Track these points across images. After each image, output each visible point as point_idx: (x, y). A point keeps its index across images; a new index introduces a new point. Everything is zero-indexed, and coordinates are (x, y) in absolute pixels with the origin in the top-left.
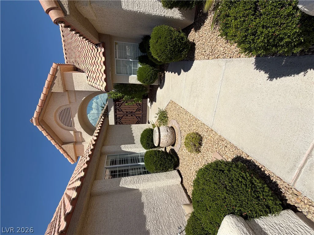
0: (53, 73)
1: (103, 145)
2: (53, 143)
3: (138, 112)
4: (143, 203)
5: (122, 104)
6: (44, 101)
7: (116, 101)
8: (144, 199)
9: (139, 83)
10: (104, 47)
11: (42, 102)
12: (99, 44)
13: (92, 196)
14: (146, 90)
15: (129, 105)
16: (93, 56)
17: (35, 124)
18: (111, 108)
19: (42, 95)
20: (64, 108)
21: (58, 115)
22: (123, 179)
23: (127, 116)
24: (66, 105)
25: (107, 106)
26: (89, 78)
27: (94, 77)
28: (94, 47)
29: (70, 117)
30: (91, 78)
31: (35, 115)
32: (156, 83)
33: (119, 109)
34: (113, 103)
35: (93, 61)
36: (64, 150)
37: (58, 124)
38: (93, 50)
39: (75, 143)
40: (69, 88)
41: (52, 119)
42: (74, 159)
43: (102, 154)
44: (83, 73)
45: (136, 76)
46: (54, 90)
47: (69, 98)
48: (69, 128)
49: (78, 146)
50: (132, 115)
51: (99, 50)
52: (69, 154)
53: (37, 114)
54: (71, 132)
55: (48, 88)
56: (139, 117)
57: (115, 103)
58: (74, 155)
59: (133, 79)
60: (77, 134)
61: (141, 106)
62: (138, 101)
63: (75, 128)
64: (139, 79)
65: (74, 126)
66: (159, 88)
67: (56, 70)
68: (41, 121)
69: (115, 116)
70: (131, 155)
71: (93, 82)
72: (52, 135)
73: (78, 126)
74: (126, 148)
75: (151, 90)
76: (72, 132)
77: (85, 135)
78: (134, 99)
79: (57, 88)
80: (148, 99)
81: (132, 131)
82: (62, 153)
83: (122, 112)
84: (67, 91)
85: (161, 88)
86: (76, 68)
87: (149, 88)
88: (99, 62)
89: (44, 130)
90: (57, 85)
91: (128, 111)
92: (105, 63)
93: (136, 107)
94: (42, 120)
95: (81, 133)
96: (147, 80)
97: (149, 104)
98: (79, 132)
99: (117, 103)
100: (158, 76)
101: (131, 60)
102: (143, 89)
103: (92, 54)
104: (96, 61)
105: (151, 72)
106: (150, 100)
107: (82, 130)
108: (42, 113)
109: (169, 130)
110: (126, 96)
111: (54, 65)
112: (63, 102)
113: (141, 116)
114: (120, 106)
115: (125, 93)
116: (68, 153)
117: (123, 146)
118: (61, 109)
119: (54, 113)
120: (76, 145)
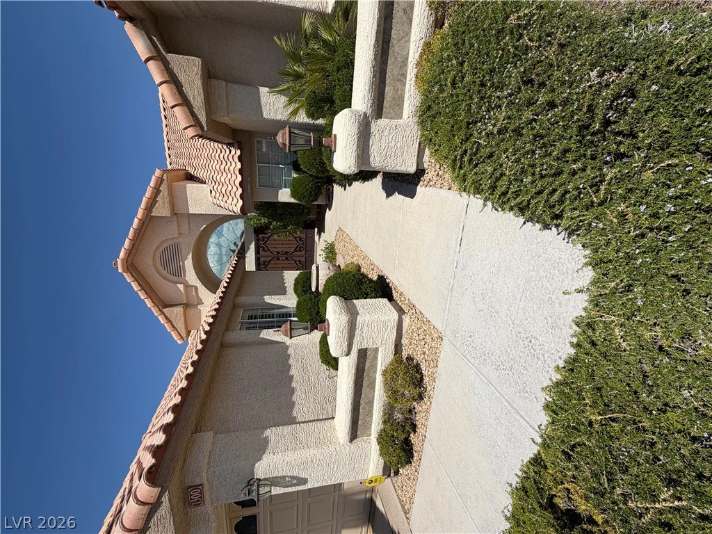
0: (156, 185)
1: (237, 295)
2: (149, 303)
3: (298, 253)
4: (289, 355)
5: (269, 237)
6: (139, 232)
7: (259, 231)
8: (291, 351)
9: (293, 200)
10: (239, 148)
11: (135, 233)
12: (233, 143)
14: (309, 213)
15: (282, 240)
16: (222, 159)
17: (120, 270)
18: (250, 244)
19: (136, 221)
20: (169, 243)
21: (158, 255)
22: (265, 331)
23: (278, 259)
24: (173, 239)
25: (243, 243)
26: (213, 192)
27: (224, 192)
28: (225, 147)
29: (180, 259)
30: (218, 194)
31: (122, 255)
32: (321, 201)
33: (264, 248)
34: (253, 236)
35: (222, 167)
36: (166, 318)
37: (159, 272)
38: (223, 151)
39: (186, 306)
40: (180, 210)
41: (148, 262)
42: (184, 334)
43: (235, 307)
44: (204, 185)
45: (289, 189)
46: (156, 212)
47: (179, 225)
48: (175, 279)
49: (191, 311)
50: (287, 259)
51: (233, 151)
52: (175, 324)
53: (126, 253)
54: (179, 285)
55: (146, 209)
56: (300, 262)
57: (258, 236)
58: (183, 327)
59: (285, 196)
60: (189, 289)
61: (303, 241)
62: (296, 233)
63: (186, 278)
64: (293, 195)
65: (185, 276)
66: (328, 210)
67: (160, 181)
68: (130, 266)
69: (258, 259)
71: (220, 199)
72: (149, 292)
73: (191, 277)
74: (271, 300)
75: (318, 213)
76: (181, 287)
77: (203, 292)
78: (289, 228)
79: (161, 210)
80: (316, 229)
81: (284, 279)
82: (162, 322)
83: (268, 253)
84: (176, 214)
85: (330, 210)
86: (191, 174)
87: (314, 210)
88: (231, 169)
89: (136, 280)
90: (161, 204)
91: (279, 250)
92: (241, 171)
93: (294, 244)
94: (132, 263)
95: (196, 288)
96: (305, 197)
97: (317, 237)
98: (193, 286)
99: (261, 236)
100: (324, 191)
101: (281, 166)
102: (303, 212)
103: (221, 155)
104: (227, 168)
105: (310, 185)
106: (318, 230)
107: (198, 283)
108: (134, 251)
109: (331, 268)
110: (275, 223)
111: (158, 172)
112: (169, 233)
113: (303, 259)
114: (267, 241)
115: (273, 217)
116: (173, 323)
117: (268, 297)
118: (165, 245)
119: (152, 252)
120: (187, 311)
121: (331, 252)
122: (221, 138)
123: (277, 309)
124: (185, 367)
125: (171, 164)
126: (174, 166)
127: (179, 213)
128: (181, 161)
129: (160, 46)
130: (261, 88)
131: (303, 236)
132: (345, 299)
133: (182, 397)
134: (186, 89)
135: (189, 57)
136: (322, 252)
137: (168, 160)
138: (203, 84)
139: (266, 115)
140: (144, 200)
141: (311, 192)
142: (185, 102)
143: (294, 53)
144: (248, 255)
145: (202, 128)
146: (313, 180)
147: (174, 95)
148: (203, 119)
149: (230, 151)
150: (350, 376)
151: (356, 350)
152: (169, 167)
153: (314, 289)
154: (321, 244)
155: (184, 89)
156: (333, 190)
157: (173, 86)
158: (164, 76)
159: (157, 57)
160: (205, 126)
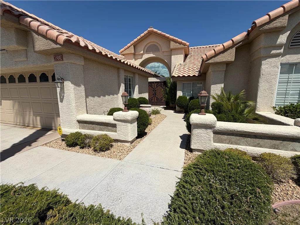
0: (183, 43)
1: (139, 74)
2: (135, 40)
3: (156, 99)
4: (114, 95)
5: (162, 87)
6: (164, 36)
7: (165, 83)
8: (115, 96)
9: (177, 97)
10: (199, 76)
11: (163, 35)
12: (200, 73)
13: (118, 69)
14: (172, 103)
15: (161, 92)
16: (194, 68)
17: (149, 29)
18: (159, 79)
19: (168, 35)
20: (160, 48)
21: (155, 43)
22: (124, 85)
23: (153, 91)
24: (161, 49)
25: (159, 77)
26: (180, 65)
27: (180, 69)
28: (199, 70)
29: (153, 52)
30: (180, 67)
32: (177, 108)
33: (158, 85)
34: (163, 80)
36: (130, 47)
37: (148, 44)
38: (197, 69)
39: (134, 54)
40: (173, 52)
41: (152, 40)
42: (123, 53)
43: (134, 73)
44: (183, 61)
45: (182, 95)
46: (172, 43)
47: (167, 51)
48: (145, 50)
49: (132, 56)
50: (153, 94)
51: (197, 73)
53: (156, 31)
54: (142, 51)
55: (173, 39)
56: (152, 100)
57: (163, 82)
58: (126, 53)
59: (179, 94)
60: (141, 55)
61: (161, 101)
62: (164, 98)
63: (145, 54)
64: (180, 97)
65: (146, 54)
67: (185, 45)
68: (151, 33)
69: (153, 82)
70: (132, 91)
71: (178, 68)
72: (140, 40)
73: (146, 56)
74: (137, 88)
75: (172, 107)
76: (142, 52)
77: (140, 61)
78: (166, 95)
79: (173, 45)
80: (166, 106)
81: (145, 93)
82: (128, 45)
83: (156, 87)
84: (171, 50)
85: (174, 112)
86: (187, 56)
87: (173, 106)
88: (190, 72)
89: (145, 35)
90: (175, 45)
91: (157, 91)
92: (189, 76)
93: (159, 97)
94: (151, 34)
95: (141, 58)
96: (179, 102)
97: (162, 107)
99: (163, 84)
100: (182, 109)
101: (192, 92)
102: (173, 101)
103: (195, 68)
104: (190, 70)
105: (184, 104)
106: (165, 107)
107: (143, 59)
108: (156, 34)
109: (150, 112)
110: (168, 89)
111: (188, 44)
112: (163, 47)
113: (153, 101)
114: (161, 86)
115: (171, 89)
116: (128, 49)
117: (138, 86)
118: (159, 46)
119: (156, 41)
120: (133, 55)
121: (156, 112)
122: (202, 68)
123: (133, 90)
124: (110, 54)
125: (191, 48)
126: (190, 50)
127: (172, 52)
128: (192, 52)
129: (238, 45)
130: (223, 84)
131: (163, 101)
132: (137, 119)
133: (98, 53)
134: (222, 55)
135: (234, 56)
136: (156, 109)
137: (193, 48)
138: (224, 62)
139: (212, 86)
140: (177, 39)
141: (181, 104)
142: (216, 55)
143: (238, 97)
144: (155, 78)
145: (206, 61)
146: (186, 105)
147: (219, 50)
148: (210, 61)
149: (197, 72)
150: (105, 120)
151: (116, 123)
152: (190, 48)
153: (141, 105)
154: (160, 108)
155: (222, 54)
156: (182, 113)
157: (223, 50)
158: (226, 46)
159: (234, 44)
160: (207, 62)
